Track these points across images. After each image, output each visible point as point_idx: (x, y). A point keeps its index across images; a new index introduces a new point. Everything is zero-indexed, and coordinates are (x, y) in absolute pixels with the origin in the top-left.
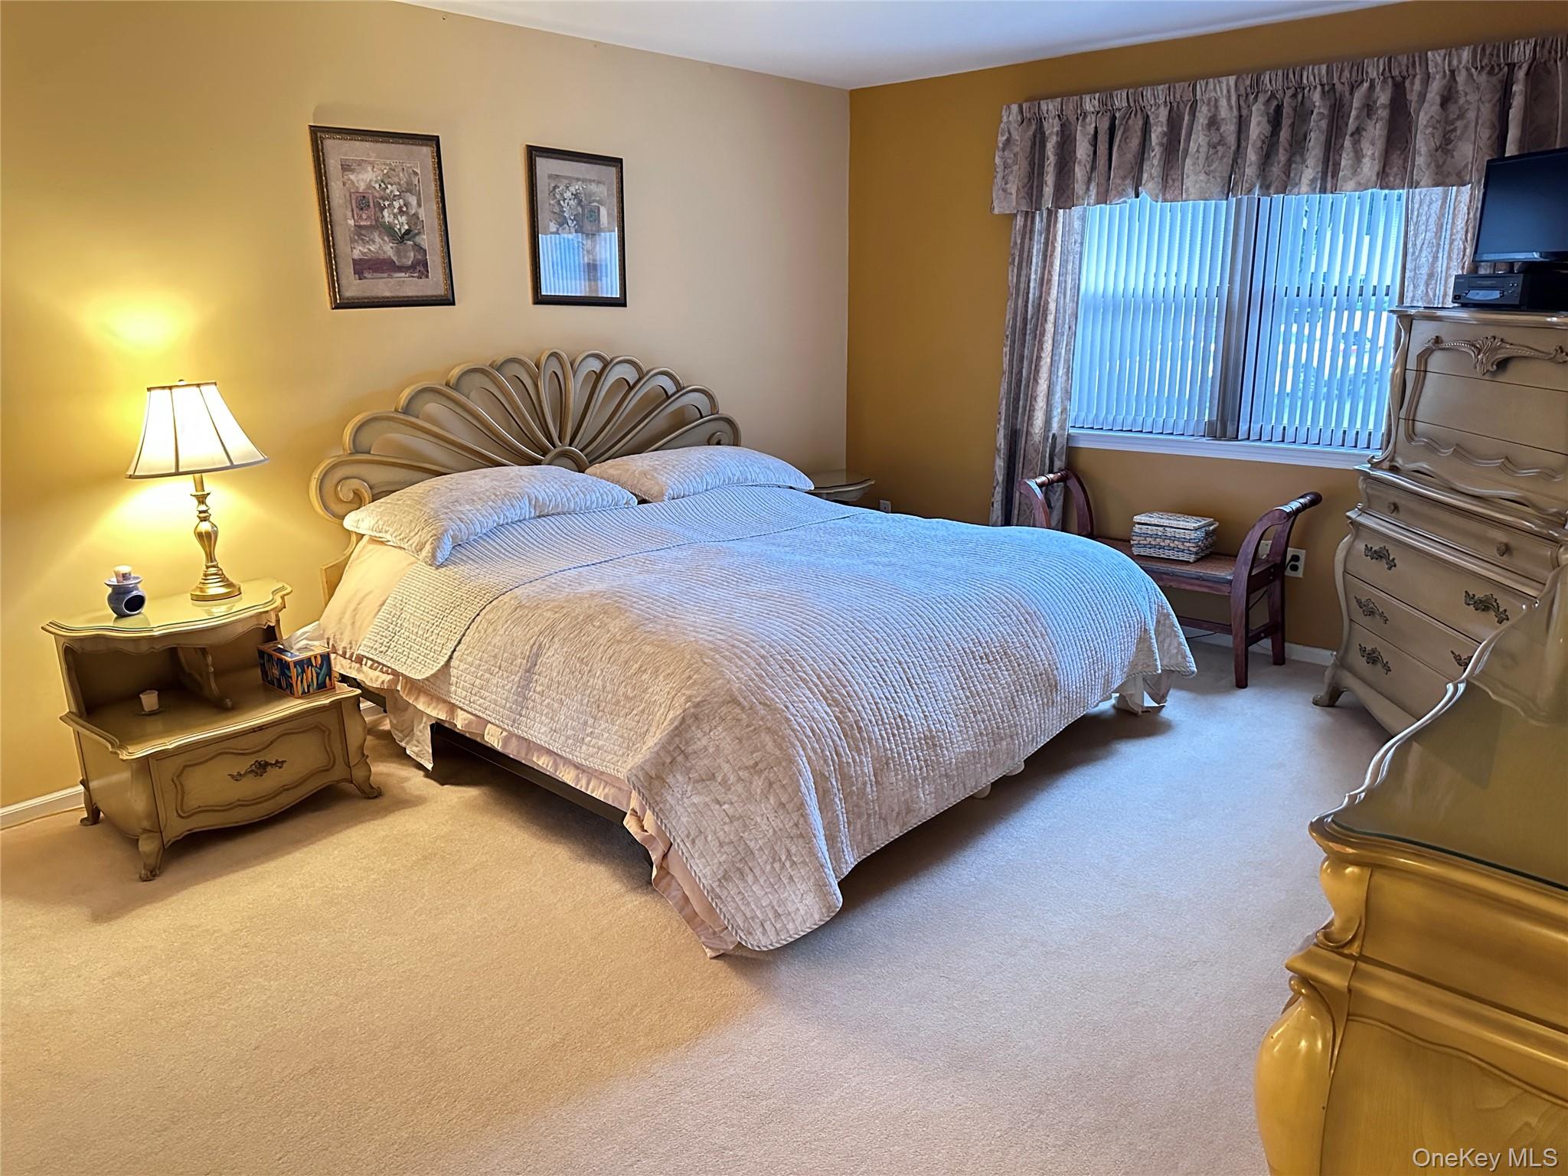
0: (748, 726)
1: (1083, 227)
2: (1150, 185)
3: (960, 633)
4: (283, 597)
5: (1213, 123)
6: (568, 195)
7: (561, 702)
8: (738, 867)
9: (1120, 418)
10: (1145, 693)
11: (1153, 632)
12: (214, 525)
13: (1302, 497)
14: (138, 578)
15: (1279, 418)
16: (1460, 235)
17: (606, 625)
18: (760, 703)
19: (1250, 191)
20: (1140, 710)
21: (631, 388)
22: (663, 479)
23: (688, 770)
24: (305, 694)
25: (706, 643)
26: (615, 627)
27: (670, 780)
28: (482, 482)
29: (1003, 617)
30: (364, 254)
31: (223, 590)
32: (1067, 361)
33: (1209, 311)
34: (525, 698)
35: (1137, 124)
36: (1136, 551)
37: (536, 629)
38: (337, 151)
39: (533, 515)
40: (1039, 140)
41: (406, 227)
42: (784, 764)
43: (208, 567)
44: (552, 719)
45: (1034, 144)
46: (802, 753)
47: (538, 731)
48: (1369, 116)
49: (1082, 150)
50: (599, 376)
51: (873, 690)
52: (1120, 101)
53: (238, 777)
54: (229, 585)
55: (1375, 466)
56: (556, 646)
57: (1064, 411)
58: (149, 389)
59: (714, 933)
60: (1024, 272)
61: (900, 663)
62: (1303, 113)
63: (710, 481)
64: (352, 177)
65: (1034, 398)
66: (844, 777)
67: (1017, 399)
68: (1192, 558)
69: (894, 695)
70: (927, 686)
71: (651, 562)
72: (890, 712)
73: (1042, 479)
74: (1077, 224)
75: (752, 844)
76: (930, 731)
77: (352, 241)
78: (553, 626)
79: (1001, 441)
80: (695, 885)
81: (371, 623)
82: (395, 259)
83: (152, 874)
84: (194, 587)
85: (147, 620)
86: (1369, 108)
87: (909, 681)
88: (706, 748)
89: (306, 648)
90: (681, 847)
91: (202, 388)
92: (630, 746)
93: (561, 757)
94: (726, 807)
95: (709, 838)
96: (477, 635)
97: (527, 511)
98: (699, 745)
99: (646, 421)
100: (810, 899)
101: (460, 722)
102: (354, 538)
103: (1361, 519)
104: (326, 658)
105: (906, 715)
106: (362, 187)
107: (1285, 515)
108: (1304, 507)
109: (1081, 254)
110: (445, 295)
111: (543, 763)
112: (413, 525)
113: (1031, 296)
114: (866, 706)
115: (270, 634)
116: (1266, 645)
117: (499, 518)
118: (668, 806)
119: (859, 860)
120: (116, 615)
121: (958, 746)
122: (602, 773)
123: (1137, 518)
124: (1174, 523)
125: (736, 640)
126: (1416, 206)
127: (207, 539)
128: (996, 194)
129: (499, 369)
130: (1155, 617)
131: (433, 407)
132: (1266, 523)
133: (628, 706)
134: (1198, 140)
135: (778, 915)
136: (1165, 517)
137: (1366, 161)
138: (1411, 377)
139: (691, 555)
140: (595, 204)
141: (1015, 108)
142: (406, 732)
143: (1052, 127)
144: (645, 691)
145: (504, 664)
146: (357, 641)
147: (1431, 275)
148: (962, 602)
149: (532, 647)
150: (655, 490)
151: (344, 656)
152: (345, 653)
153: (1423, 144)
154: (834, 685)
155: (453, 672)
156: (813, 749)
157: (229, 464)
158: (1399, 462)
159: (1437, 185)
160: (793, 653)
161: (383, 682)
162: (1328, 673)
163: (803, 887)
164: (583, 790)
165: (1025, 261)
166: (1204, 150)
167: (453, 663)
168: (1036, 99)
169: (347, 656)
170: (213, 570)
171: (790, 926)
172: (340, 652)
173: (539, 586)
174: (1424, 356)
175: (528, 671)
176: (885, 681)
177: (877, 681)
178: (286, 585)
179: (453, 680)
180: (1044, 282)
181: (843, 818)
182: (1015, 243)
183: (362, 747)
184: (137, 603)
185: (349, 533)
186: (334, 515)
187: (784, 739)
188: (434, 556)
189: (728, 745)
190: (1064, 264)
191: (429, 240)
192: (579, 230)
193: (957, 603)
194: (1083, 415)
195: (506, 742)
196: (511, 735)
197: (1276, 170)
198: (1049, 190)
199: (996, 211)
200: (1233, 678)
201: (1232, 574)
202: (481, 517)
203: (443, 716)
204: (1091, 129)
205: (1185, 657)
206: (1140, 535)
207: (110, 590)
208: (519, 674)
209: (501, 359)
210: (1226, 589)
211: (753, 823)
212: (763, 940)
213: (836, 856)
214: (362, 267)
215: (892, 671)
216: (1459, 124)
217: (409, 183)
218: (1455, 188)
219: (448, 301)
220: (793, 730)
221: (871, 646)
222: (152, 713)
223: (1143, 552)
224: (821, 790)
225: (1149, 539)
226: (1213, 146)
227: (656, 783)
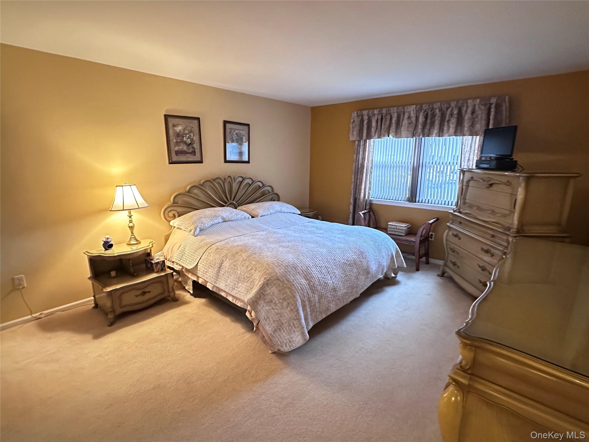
0: (282, 286)
1: (374, 144)
2: (392, 134)
3: (343, 258)
4: (152, 244)
5: (409, 117)
6: (234, 133)
7: (228, 277)
8: (279, 328)
9: (384, 196)
10: (392, 273)
11: (395, 256)
12: (133, 224)
13: (434, 219)
14: (111, 239)
15: (427, 197)
16: (476, 149)
17: (242, 255)
18: (286, 280)
19: (419, 136)
20: (390, 278)
21: (250, 185)
22: (258, 211)
23: (265, 299)
24: (157, 272)
25: (270, 262)
26: (244, 256)
27: (259, 302)
28: (208, 212)
29: (355, 253)
30: (178, 149)
31: (136, 242)
32: (370, 180)
33: (408, 168)
34: (218, 276)
35: (388, 117)
36: (389, 232)
37: (222, 255)
38: (171, 121)
39: (222, 221)
40: (362, 121)
41: (190, 142)
42: (292, 298)
43: (131, 236)
44: (226, 282)
45: (360, 123)
46: (298, 294)
47: (222, 285)
48: (452, 116)
49: (374, 124)
50: (241, 182)
51: (318, 275)
52: (384, 111)
53: (137, 296)
54: (137, 241)
55: (454, 211)
56: (227, 261)
57: (369, 193)
58: (116, 186)
59: (272, 346)
60: (358, 156)
61: (326, 267)
62: (434, 115)
63: (271, 211)
64: (175, 128)
65: (361, 189)
66: (310, 302)
67: (356, 190)
68: (404, 235)
69: (324, 277)
70: (333, 273)
71: (255, 236)
72: (323, 282)
73: (363, 212)
74: (372, 143)
75: (283, 321)
76: (334, 287)
77: (175, 146)
78: (226, 255)
79: (352, 201)
80: (266, 333)
81: (177, 252)
82: (187, 150)
83: (111, 324)
84: (127, 241)
85: (113, 251)
86: (452, 115)
87: (328, 272)
88: (270, 293)
89: (158, 259)
90: (263, 322)
91: (131, 186)
92: (248, 291)
93: (228, 293)
94: (275, 310)
95: (271, 319)
96: (205, 257)
97: (220, 220)
98: (268, 292)
99: (254, 195)
100: (299, 337)
101: (200, 281)
102: (173, 227)
103: (451, 226)
104: (164, 262)
105: (328, 282)
106: (178, 131)
107: (429, 224)
108: (434, 222)
109: (373, 151)
110: (200, 160)
111: (223, 294)
112: (189, 225)
113: (360, 162)
114: (316, 280)
115: (149, 254)
116: (424, 259)
117: (212, 222)
118: (259, 310)
119: (314, 324)
120: (104, 249)
121: (342, 291)
122: (240, 299)
123: (389, 223)
124: (399, 225)
125: (279, 260)
126: (465, 141)
127: (131, 228)
128: (351, 135)
129: (214, 180)
130: (395, 252)
131: (196, 191)
132: (424, 226)
133: (247, 279)
134: (405, 122)
135: (290, 342)
136: (397, 223)
137: (451, 129)
138: (464, 187)
139: (266, 233)
140: (242, 136)
141: (356, 112)
142: (185, 282)
143: (366, 118)
144: (253, 275)
145: (213, 266)
146: (173, 257)
147: (469, 160)
148: (343, 249)
149: (220, 261)
150: (256, 214)
151: (169, 261)
152: (169, 260)
153: (466, 125)
154: (307, 274)
155: (199, 267)
156: (301, 293)
157: (138, 207)
158: (461, 210)
159: (470, 135)
160: (295, 264)
161: (179, 269)
162: (441, 267)
163: (297, 334)
164: (234, 303)
165: (358, 153)
166: (407, 125)
167: (199, 264)
168: (361, 110)
169: (170, 260)
170: (133, 237)
171: (294, 345)
172: (168, 259)
173: (223, 243)
174: (468, 182)
175: (219, 268)
176: (322, 273)
177: (319, 273)
178: (153, 241)
179: (199, 269)
180: (364, 159)
181: (309, 313)
182: (355, 148)
183: (173, 287)
184: (111, 246)
185: (172, 226)
186: (168, 221)
187: (292, 290)
188: (194, 233)
189: (276, 292)
190: (369, 154)
191: (196, 145)
192: (237, 142)
193: (341, 249)
194: (374, 194)
195: (213, 287)
196: (214, 286)
197: (426, 131)
198: (365, 134)
199: (350, 140)
200: (415, 268)
201: (415, 239)
202: (208, 223)
203: (195, 279)
204: (376, 118)
205: (403, 263)
206: (390, 228)
207: (103, 242)
208: (217, 269)
209: (215, 178)
210: (413, 244)
211: (283, 315)
212: (286, 349)
213: (307, 324)
214: (177, 153)
215: (324, 270)
216: (476, 119)
217: (191, 130)
218: (475, 137)
219: (201, 162)
220: (295, 288)
221: (317, 262)
222: (114, 277)
223: (391, 233)
224: (303, 305)
225: (392, 229)
226: (409, 124)
227: (255, 303)
